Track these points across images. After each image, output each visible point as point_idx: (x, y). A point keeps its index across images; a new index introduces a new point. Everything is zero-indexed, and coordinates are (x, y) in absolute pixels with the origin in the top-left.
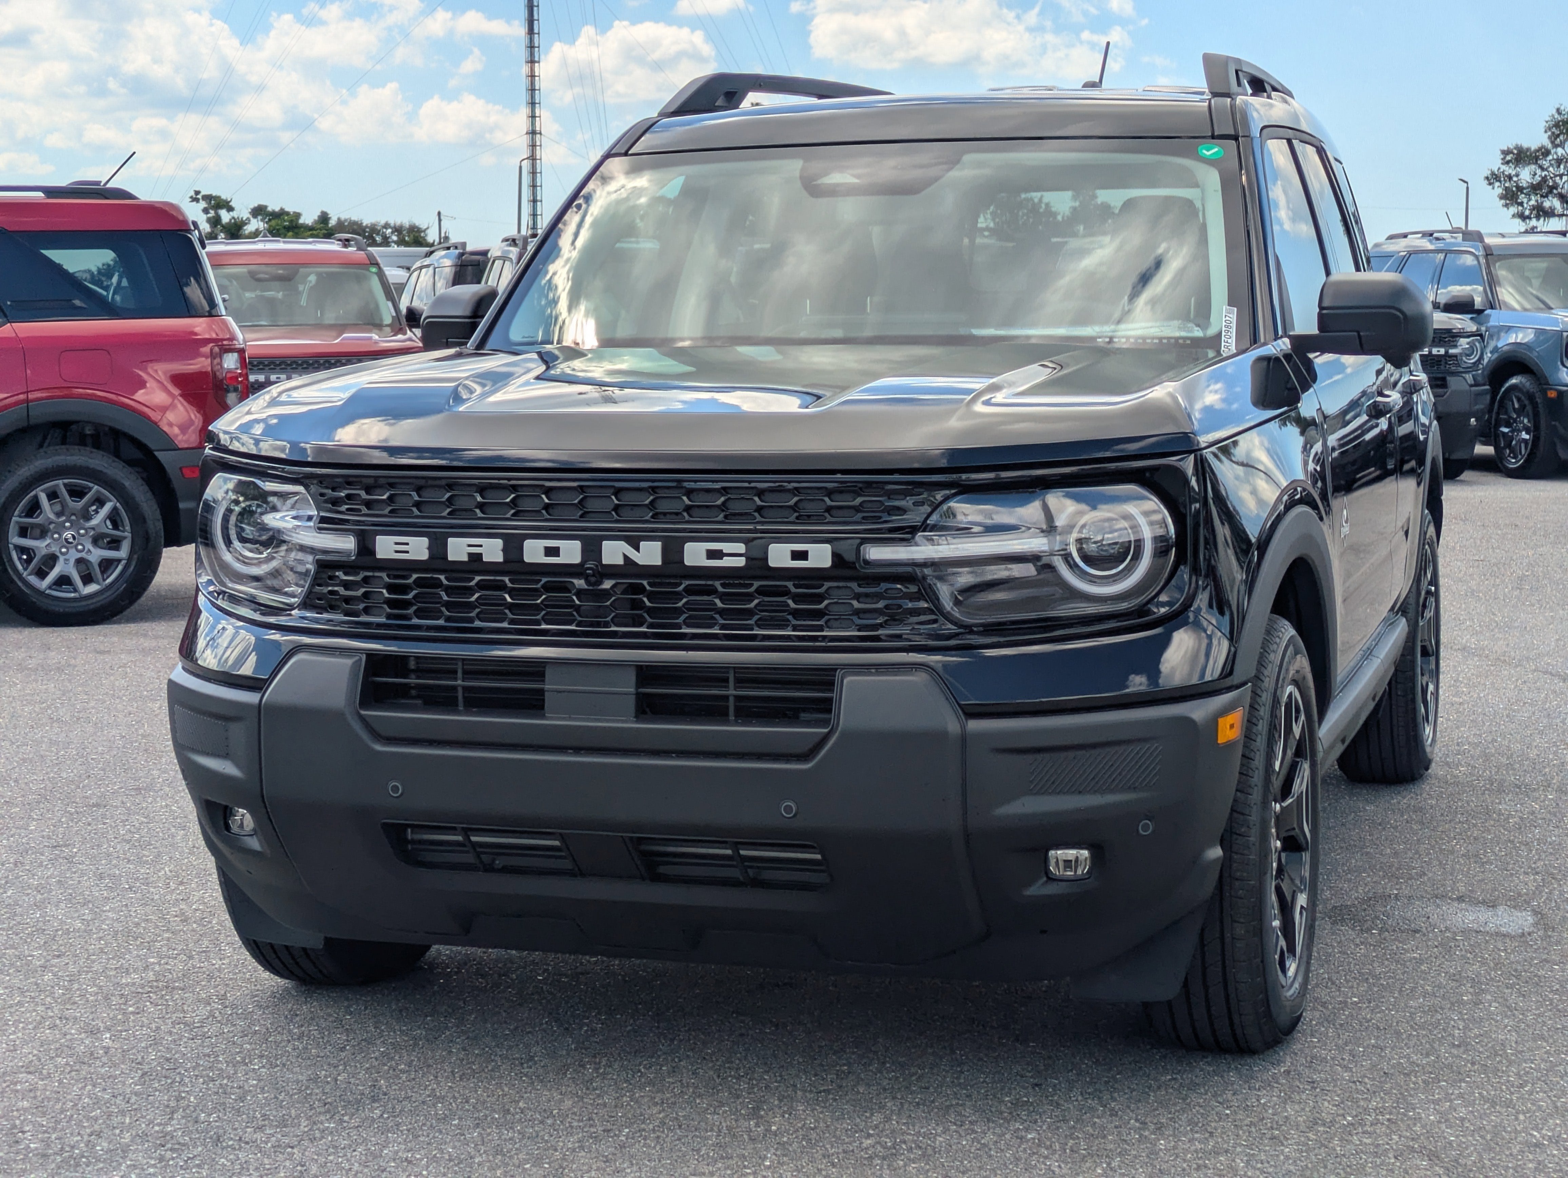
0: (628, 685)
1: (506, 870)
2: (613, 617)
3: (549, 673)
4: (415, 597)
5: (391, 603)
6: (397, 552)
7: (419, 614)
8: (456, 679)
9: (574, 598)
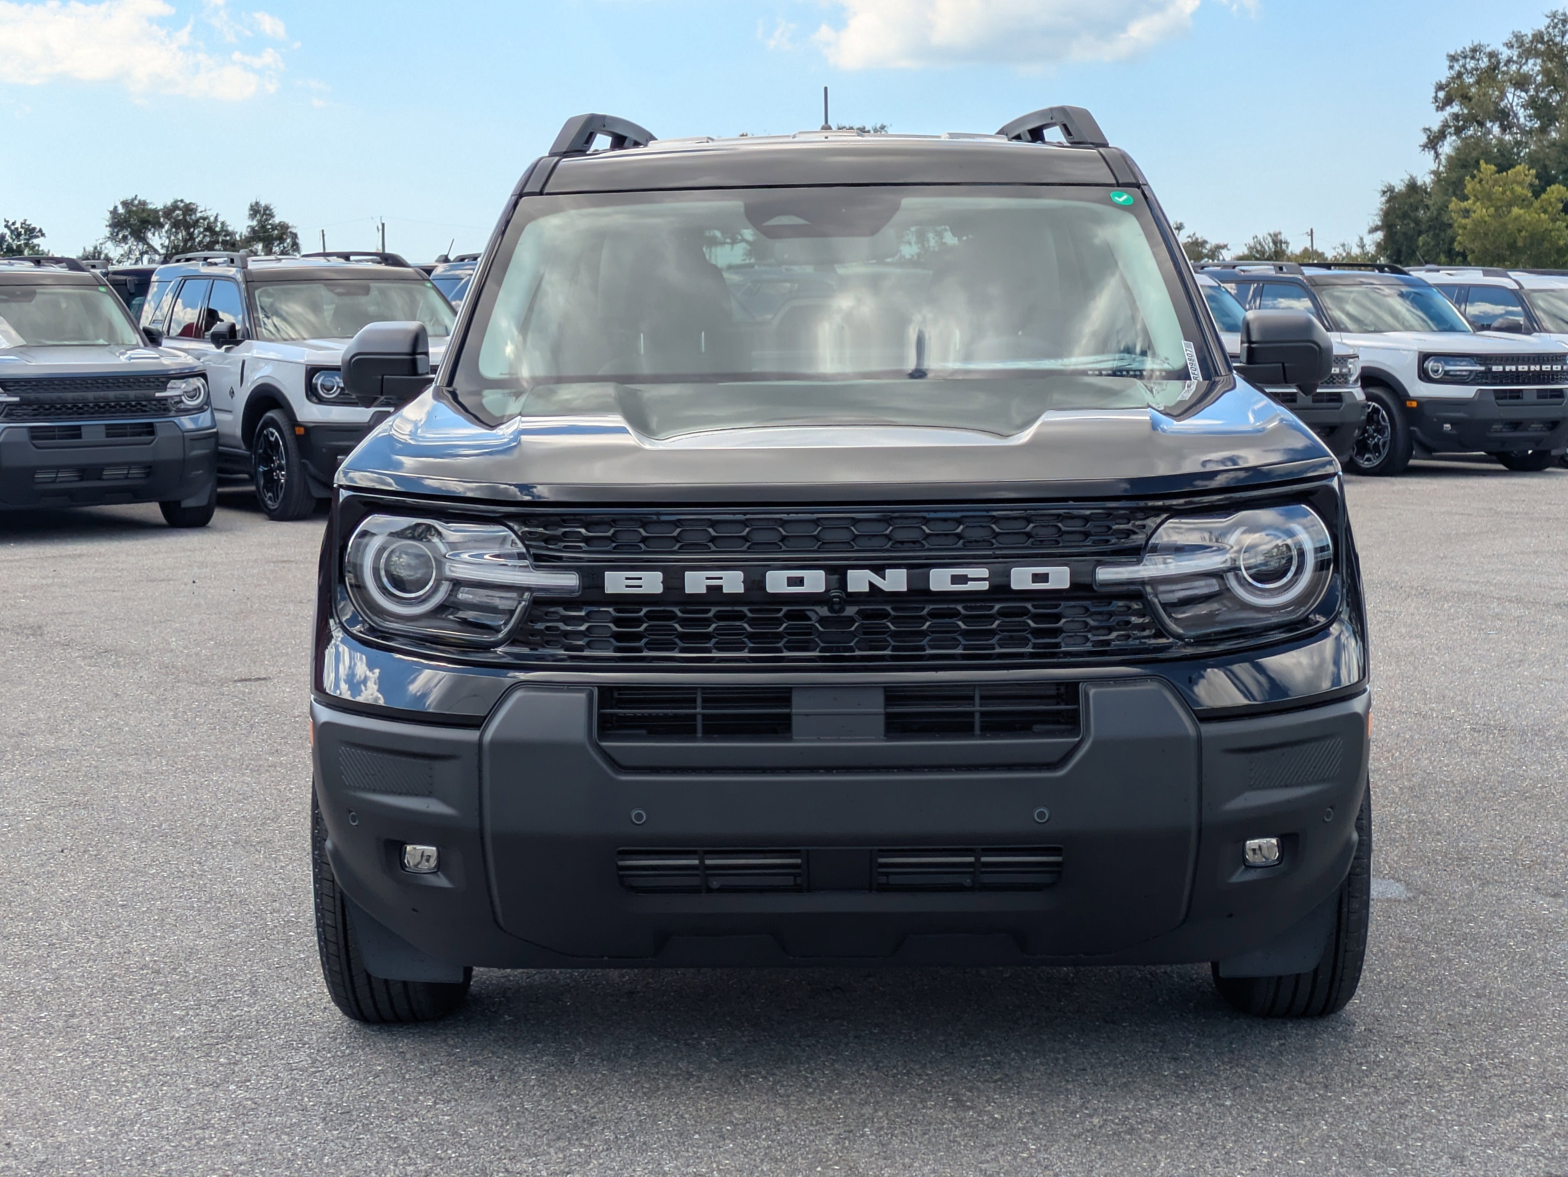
0: (877, 706)
1: (722, 890)
2: (857, 642)
3: (796, 697)
4: (646, 630)
5: (618, 637)
6: (627, 586)
7: (650, 647)
8: (695, 708)
9: (817, 625)
